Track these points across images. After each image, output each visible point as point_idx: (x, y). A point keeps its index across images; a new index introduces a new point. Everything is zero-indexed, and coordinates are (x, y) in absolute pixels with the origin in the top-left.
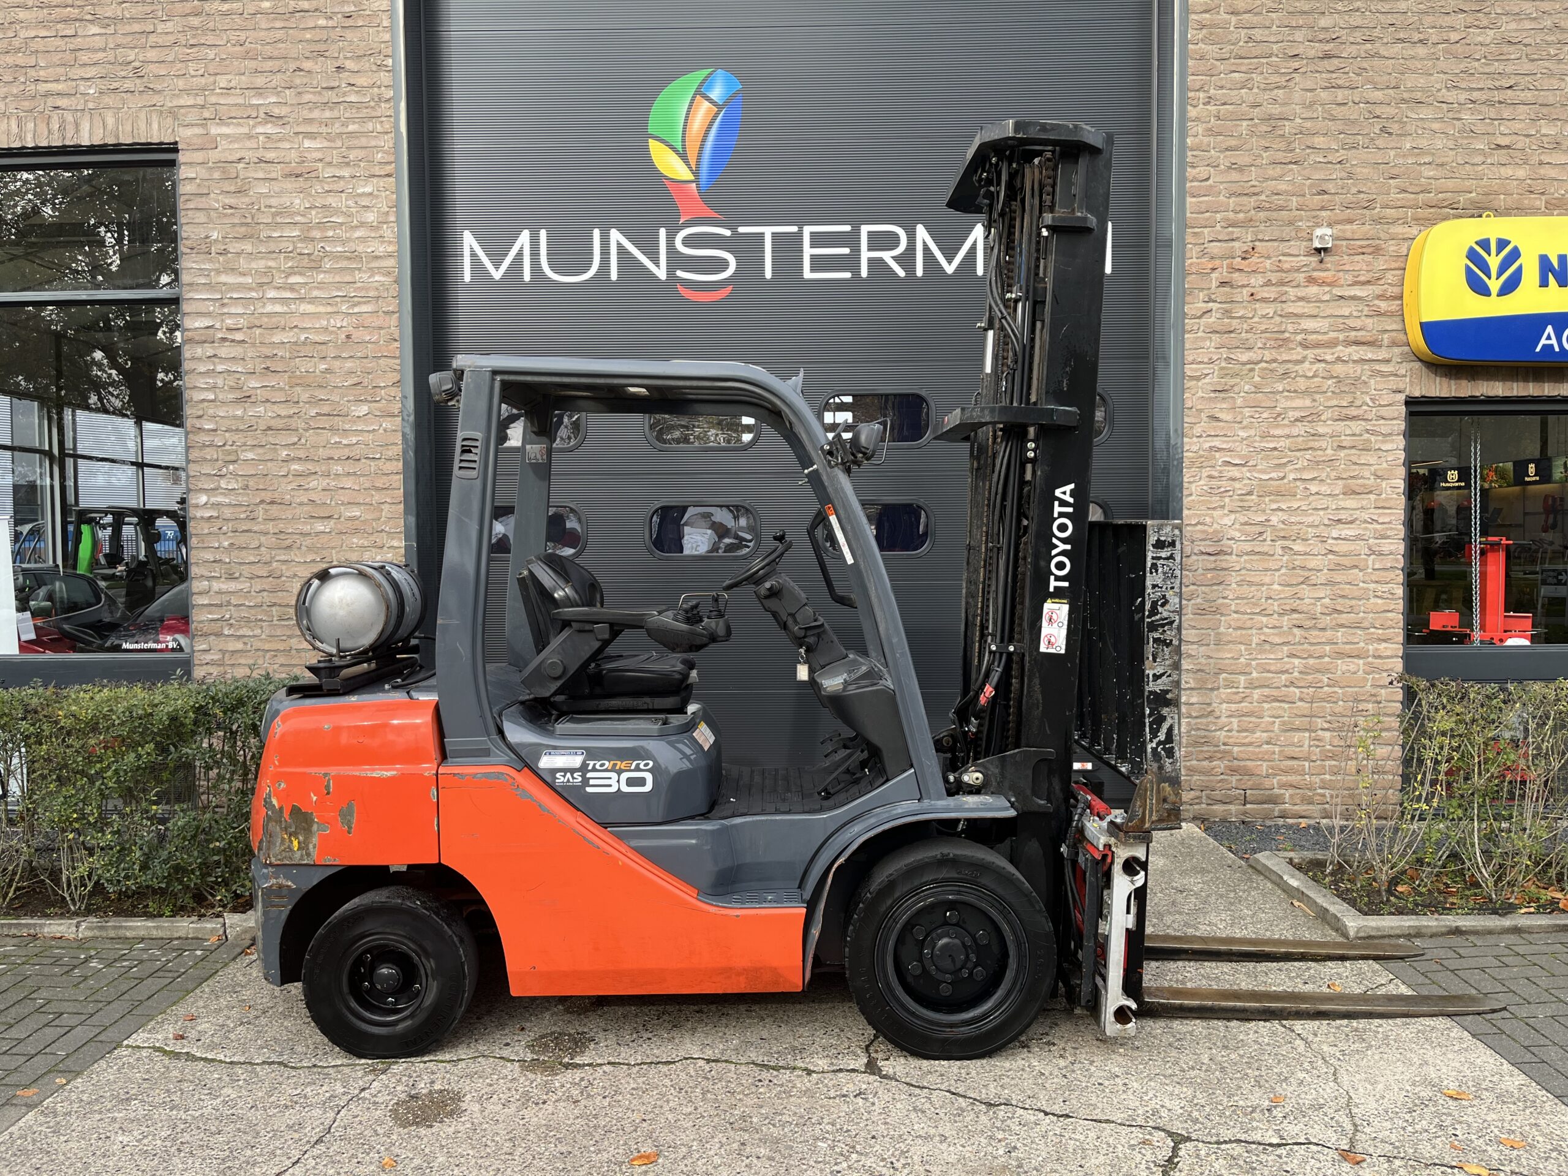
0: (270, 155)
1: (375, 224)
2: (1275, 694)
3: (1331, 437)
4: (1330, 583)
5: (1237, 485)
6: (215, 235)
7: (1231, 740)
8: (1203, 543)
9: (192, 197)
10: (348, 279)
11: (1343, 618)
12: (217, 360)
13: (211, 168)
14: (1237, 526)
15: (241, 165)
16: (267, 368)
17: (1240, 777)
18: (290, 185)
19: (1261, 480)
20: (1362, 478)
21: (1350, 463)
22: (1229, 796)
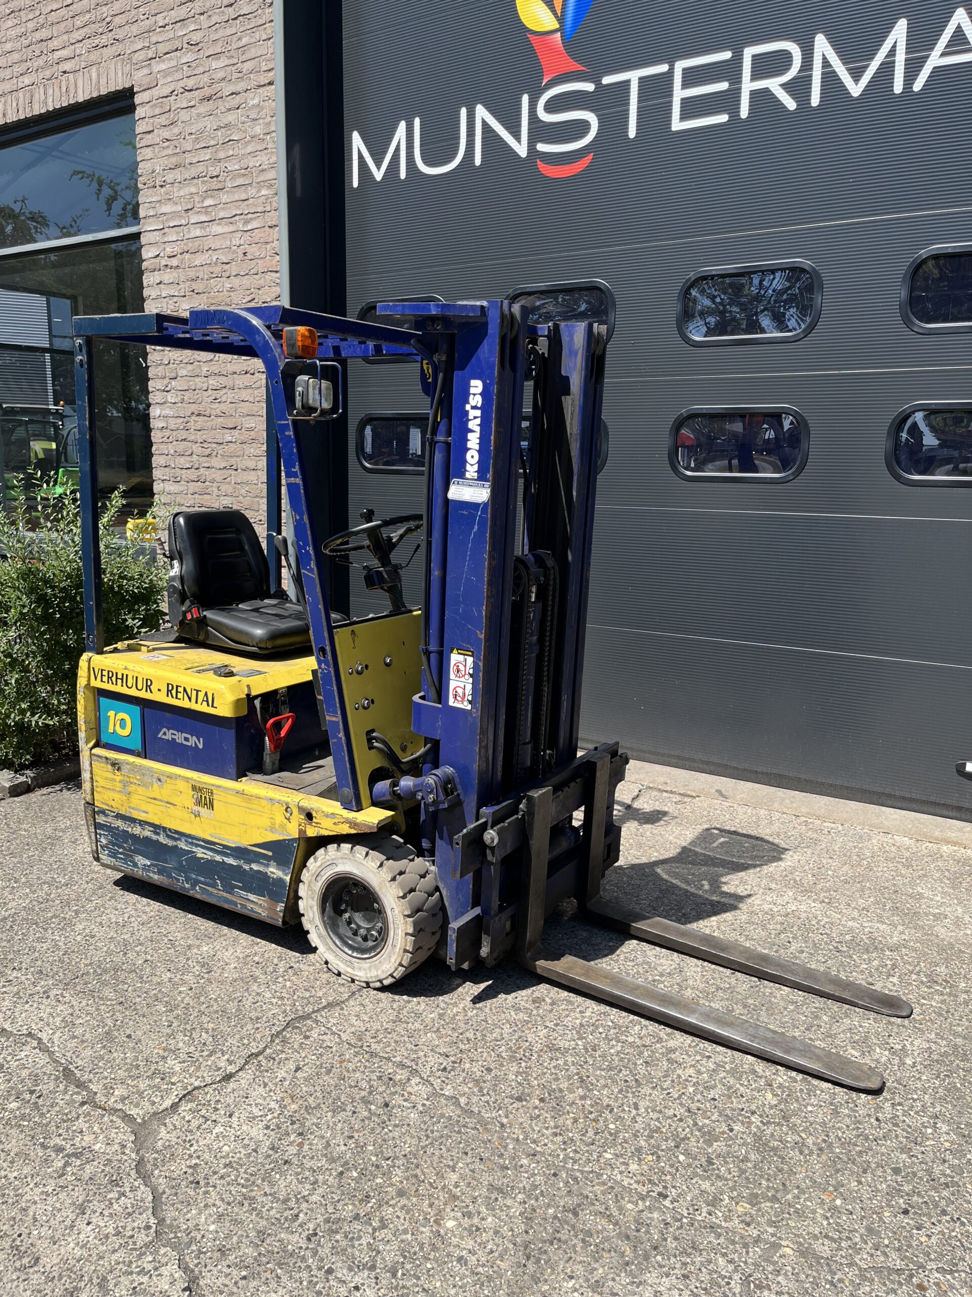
0: (190, 83)
1: (261, 136)
6: (158, 169)
9: (144, 136)
10: (244, 197)
12: (162, 286)
13: (155, 105)
15: (173, 97)
16: (193, 291)
18: (203, 109)
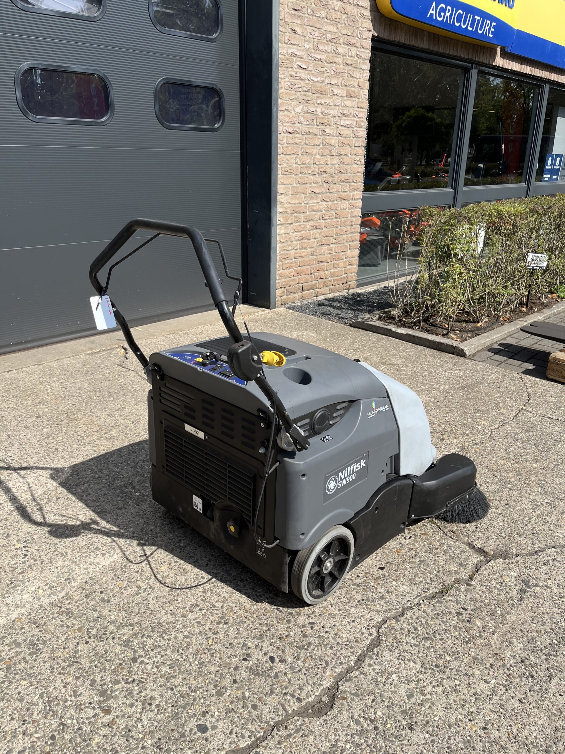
2: (316, 224)
3: (343, 56)
4: (339, 155)
5: (302, 84)
7: (298, 255)
8: (287, 125)
11: (343, 177)
14: (302, 114)
17: (300, 277)
19: (314, 82)
20: (354, 87)
21: (349, 76)
22: (296, 289)
